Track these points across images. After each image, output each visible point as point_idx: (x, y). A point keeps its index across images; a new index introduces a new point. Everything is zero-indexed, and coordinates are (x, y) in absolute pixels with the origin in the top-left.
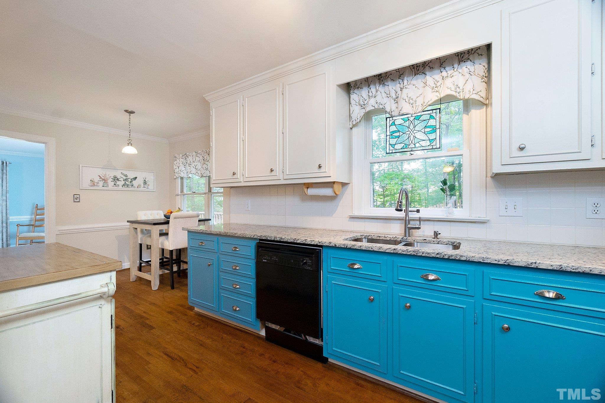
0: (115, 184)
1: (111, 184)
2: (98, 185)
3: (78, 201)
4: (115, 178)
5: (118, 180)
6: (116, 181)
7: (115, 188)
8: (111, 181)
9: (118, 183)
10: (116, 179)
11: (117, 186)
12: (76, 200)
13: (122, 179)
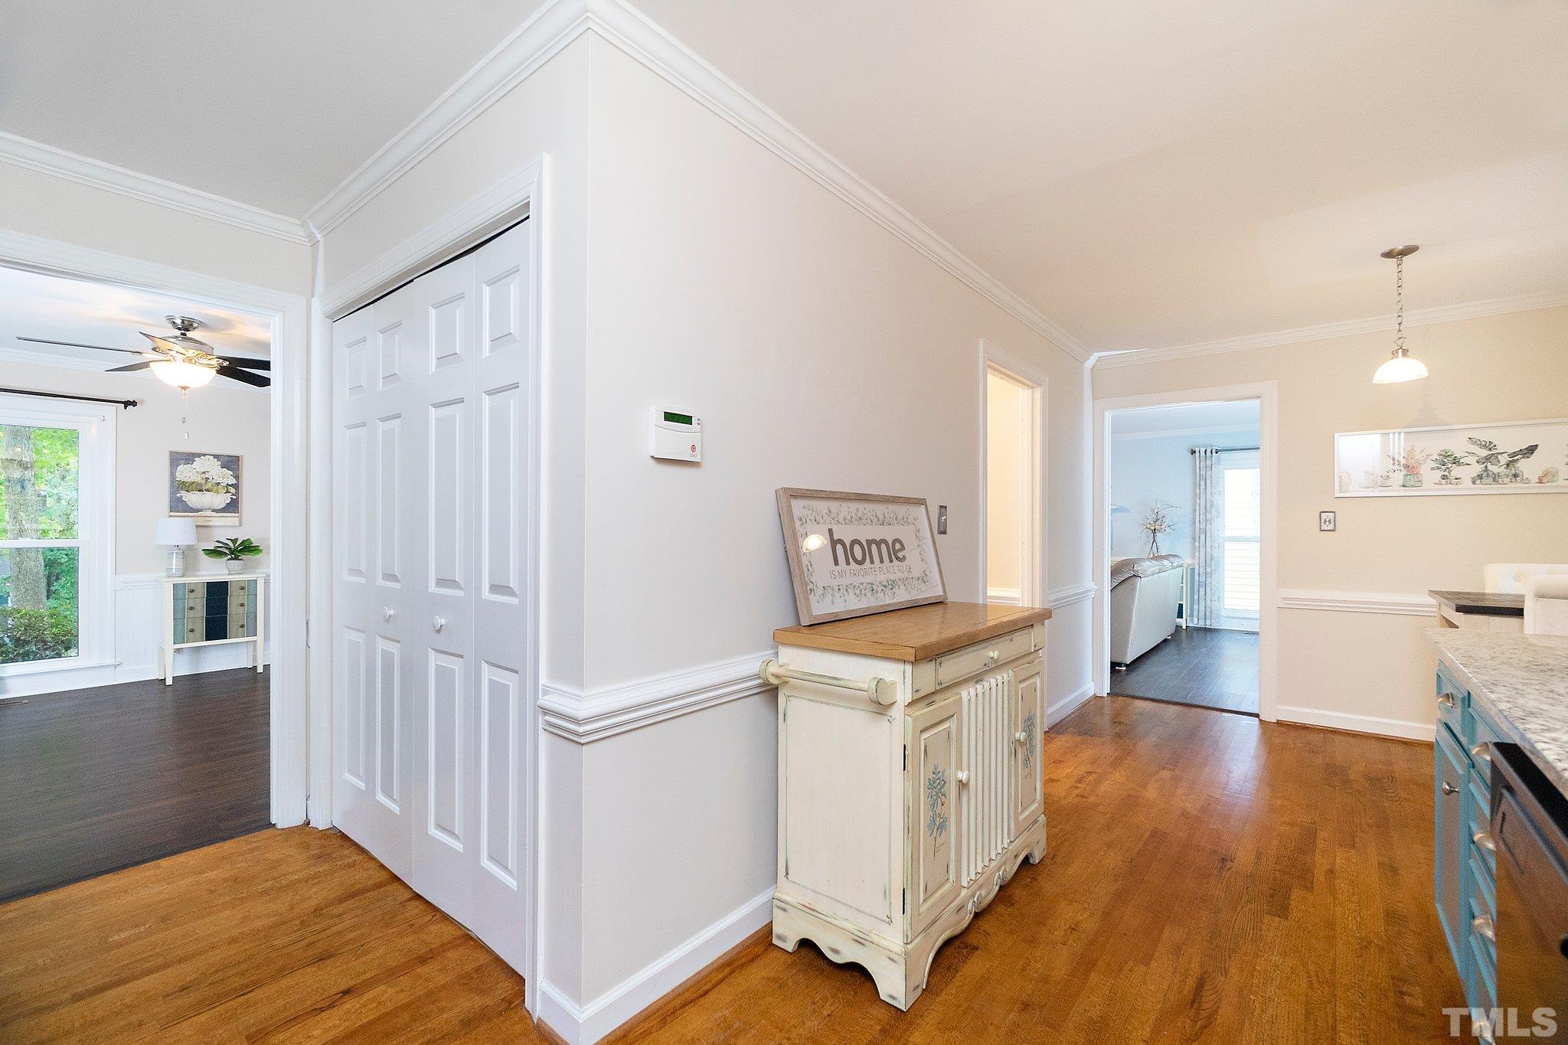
0: (1444, 477)
1: (1430, 476)
2: (1389, 482)
3: (1331, 527)
4: (1446, 457)
5: (1456, 461)
6: (1450, 465)
7: (1448, 489)
8: (1433, 469)
9: (1456, 471)
10: (1447, 460)
11: (1454, 481)
12: (1324, 527)
13: (1472, 460)
